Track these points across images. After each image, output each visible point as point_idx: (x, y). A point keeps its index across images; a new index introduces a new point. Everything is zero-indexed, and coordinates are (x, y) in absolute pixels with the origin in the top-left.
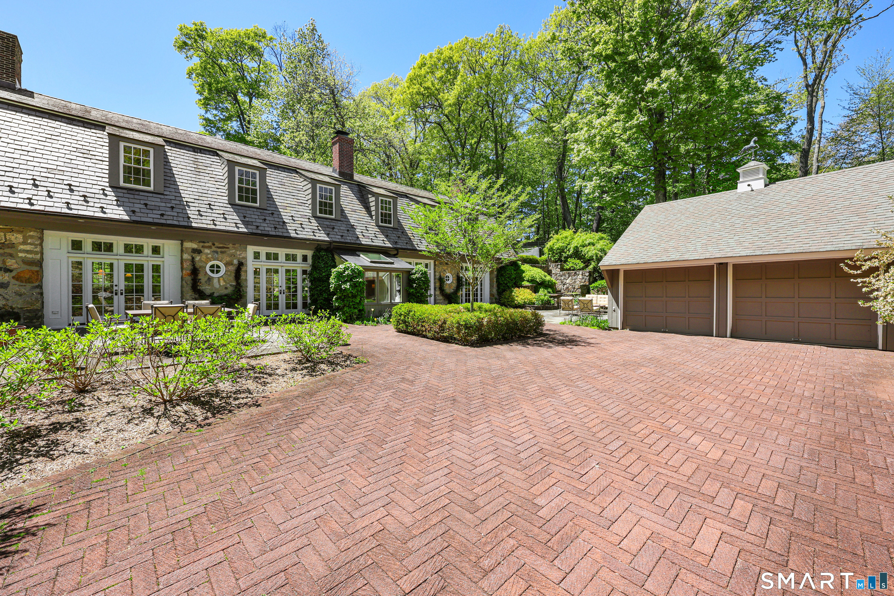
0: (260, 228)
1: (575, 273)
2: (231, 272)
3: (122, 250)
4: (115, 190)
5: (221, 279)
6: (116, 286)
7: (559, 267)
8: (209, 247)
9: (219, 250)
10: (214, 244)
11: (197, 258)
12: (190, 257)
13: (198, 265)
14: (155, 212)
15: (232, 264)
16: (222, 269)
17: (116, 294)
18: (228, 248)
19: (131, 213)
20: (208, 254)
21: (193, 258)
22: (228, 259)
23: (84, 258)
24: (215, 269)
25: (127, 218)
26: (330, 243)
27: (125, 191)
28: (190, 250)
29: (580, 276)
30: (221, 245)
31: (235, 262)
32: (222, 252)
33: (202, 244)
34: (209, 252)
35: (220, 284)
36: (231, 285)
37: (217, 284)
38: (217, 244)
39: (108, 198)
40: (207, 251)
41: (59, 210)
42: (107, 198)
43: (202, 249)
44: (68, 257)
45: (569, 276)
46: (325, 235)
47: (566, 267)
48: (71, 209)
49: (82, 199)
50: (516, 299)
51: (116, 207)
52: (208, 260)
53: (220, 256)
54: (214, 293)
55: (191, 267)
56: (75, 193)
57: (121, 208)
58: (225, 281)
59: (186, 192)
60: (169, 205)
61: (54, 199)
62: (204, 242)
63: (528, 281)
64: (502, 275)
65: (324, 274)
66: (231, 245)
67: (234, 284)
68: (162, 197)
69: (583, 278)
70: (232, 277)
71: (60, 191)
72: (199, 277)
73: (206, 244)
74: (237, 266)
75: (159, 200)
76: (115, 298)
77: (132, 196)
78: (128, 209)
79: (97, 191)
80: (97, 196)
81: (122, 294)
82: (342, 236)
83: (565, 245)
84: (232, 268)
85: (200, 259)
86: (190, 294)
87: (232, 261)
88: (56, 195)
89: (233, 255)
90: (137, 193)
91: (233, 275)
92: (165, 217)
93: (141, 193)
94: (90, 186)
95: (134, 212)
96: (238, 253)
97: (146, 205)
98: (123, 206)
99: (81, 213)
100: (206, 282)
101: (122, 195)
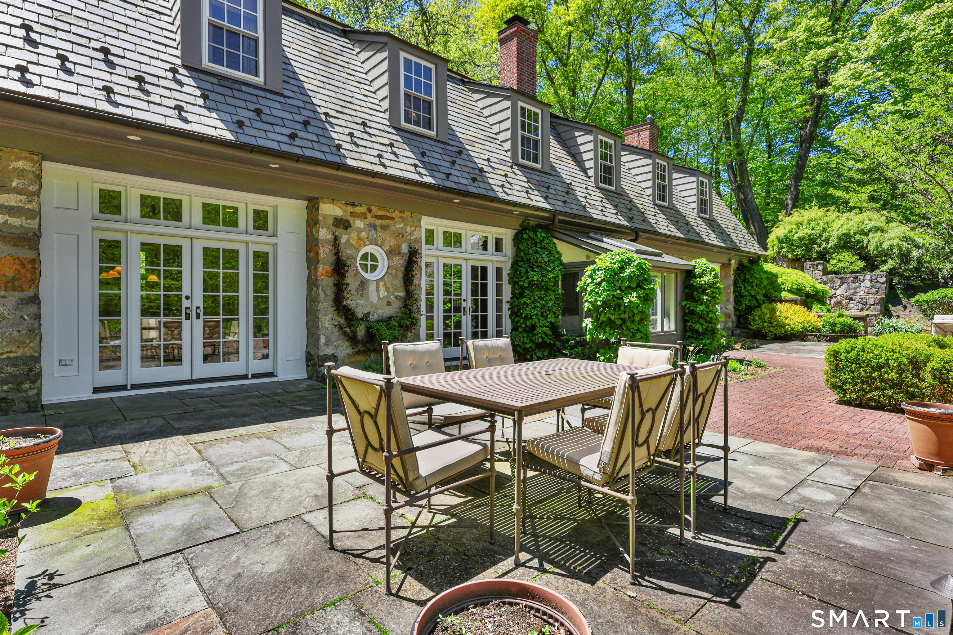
0: (452, 178)
1: (856, 278)
2: (396, 269)
3: (198, 217)
4: (195, 74)
5: (381, 283)
6: (187, 298)
7: (820, 267)
8: (363, 216)
9: (379, 222)
10: (370, 210)
11: (344, 239)
12: (330, 237)
13: (346, 252)
14: (278, 129)
15: (399, 253)
16: (380, 264)
17: (188, 317)
18: (392, 219)
19: (235, 127)
20: (360, 231)
21: (336, 238)
22: (393, 242)
23: (126, 232)
24: (369, 263)
25: (229, 136)
26: (554, 213)
27: (215, 80)
28: (331, 221)
29: (868, 284)
30: (382, 213)
31: (405, 249)
32: (383, 227)
33: (350, 209)
34: (362, 226)
35: (378, 295)
36: (396, 297)
37: (375, 294)
38: (374, 210)
39: (186, 89)
40: (359, 224)
41: (90, 104)
42: (184, 89)
43: (351, 219)
44: (94, 228)
45: (842, 284)
46: (542, 199)
47: (830, 268)
48: (117, 105)
49: (136, 84)
50: (787, 322)
51: (204, 112)
52: (362, 242)
53: (381, 234)
54: (369, 313)
55: (332, 258)
56: (119, 70)
57: (214, 115)
58: (387, 289)
59: (318, 96)
60: (300, 118)
61: (76, 78)
62: (353, 205)
63: (790, 291)
64: (745, 281)
65: (551, 275)
66: (396, 214)
67: (402, 294)
68: (282, 100)
69: (873, 287)
70: (399, 282)
71: (86, 61)
72: (347, 280)
73: (359, 210)
74: (406, 257)
75: (278, 106)
76: (186, 324)
77: (228, 92)
78: (227, 117)
79: (162, 73)
80: (162, 82)
81: (198, 317)
82: (565, 202)
83: (818, 232)
84: (400, 262)
85: (348, 240)
86: (330, 316)
87: (400, 246)
88: (79, 69)
89: (400, 235)
90: (236, 86)
91: (401, 275)
92: (298, 142)
93: (244, 88)
94: (146, 59)
95: (240, 124)
96: (409, 229)
97: (258, 112)
98: (217, 110)
99: (137, 114)
100: (357, 289)
101: (209, 86)
